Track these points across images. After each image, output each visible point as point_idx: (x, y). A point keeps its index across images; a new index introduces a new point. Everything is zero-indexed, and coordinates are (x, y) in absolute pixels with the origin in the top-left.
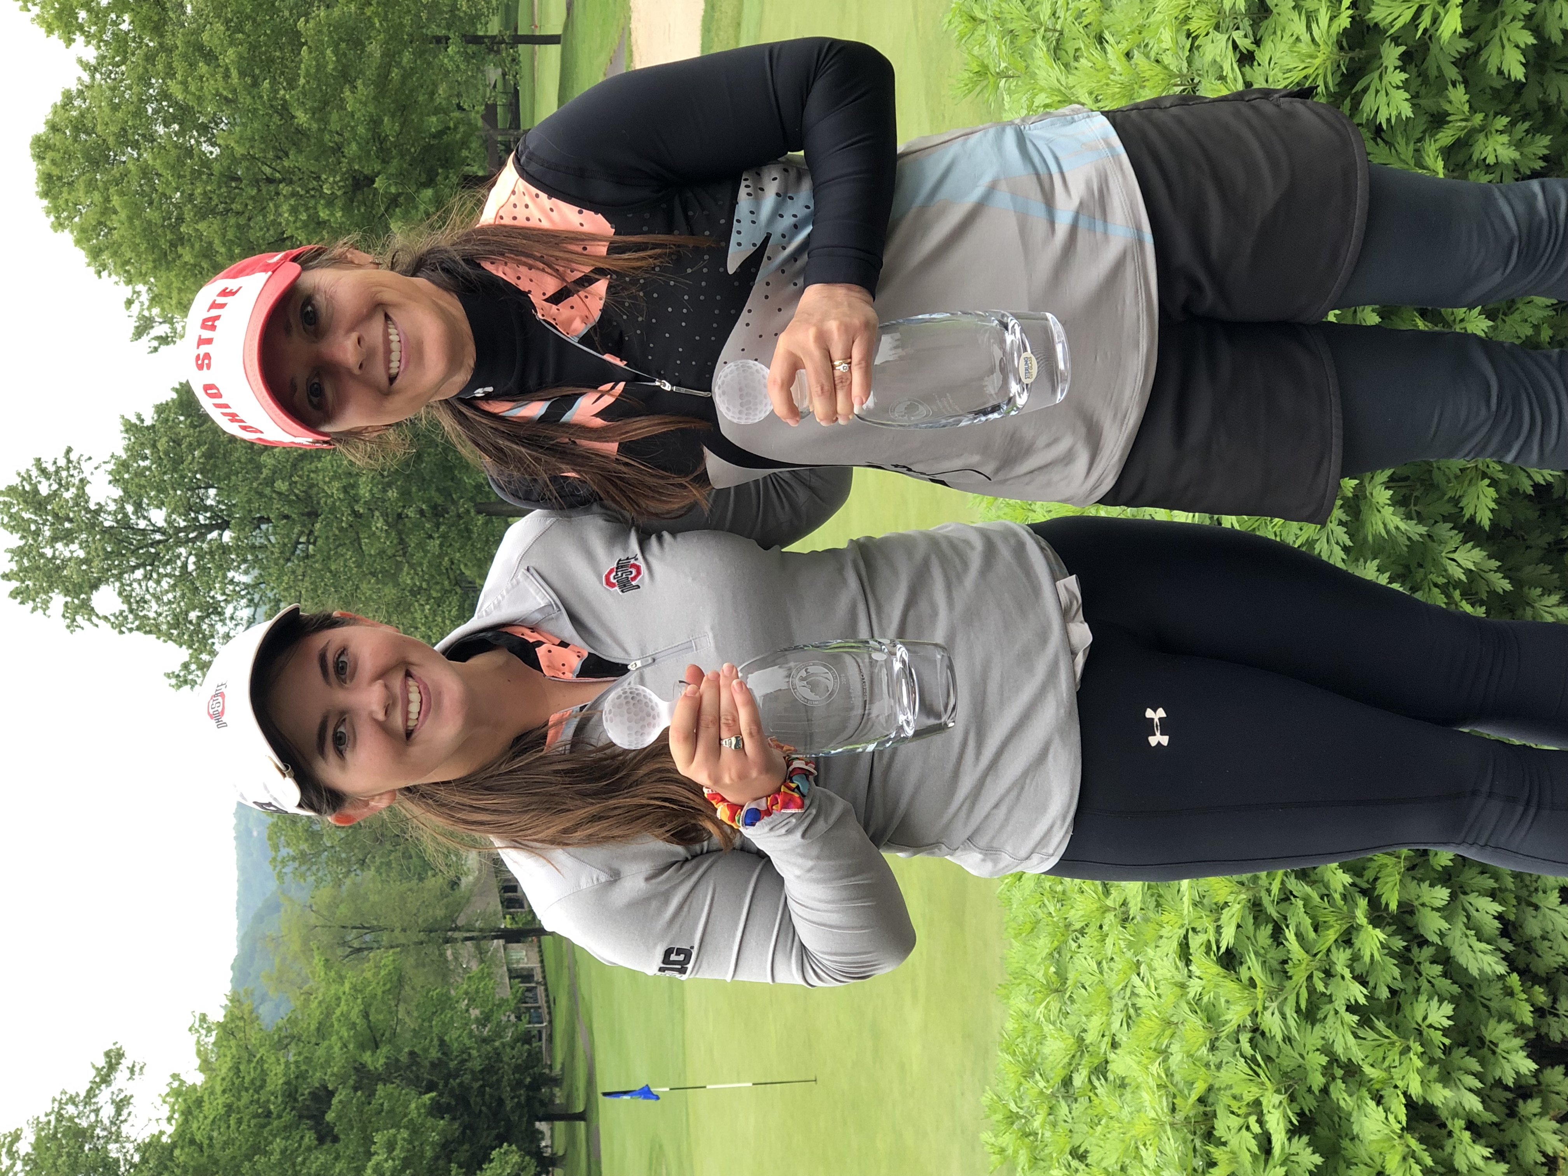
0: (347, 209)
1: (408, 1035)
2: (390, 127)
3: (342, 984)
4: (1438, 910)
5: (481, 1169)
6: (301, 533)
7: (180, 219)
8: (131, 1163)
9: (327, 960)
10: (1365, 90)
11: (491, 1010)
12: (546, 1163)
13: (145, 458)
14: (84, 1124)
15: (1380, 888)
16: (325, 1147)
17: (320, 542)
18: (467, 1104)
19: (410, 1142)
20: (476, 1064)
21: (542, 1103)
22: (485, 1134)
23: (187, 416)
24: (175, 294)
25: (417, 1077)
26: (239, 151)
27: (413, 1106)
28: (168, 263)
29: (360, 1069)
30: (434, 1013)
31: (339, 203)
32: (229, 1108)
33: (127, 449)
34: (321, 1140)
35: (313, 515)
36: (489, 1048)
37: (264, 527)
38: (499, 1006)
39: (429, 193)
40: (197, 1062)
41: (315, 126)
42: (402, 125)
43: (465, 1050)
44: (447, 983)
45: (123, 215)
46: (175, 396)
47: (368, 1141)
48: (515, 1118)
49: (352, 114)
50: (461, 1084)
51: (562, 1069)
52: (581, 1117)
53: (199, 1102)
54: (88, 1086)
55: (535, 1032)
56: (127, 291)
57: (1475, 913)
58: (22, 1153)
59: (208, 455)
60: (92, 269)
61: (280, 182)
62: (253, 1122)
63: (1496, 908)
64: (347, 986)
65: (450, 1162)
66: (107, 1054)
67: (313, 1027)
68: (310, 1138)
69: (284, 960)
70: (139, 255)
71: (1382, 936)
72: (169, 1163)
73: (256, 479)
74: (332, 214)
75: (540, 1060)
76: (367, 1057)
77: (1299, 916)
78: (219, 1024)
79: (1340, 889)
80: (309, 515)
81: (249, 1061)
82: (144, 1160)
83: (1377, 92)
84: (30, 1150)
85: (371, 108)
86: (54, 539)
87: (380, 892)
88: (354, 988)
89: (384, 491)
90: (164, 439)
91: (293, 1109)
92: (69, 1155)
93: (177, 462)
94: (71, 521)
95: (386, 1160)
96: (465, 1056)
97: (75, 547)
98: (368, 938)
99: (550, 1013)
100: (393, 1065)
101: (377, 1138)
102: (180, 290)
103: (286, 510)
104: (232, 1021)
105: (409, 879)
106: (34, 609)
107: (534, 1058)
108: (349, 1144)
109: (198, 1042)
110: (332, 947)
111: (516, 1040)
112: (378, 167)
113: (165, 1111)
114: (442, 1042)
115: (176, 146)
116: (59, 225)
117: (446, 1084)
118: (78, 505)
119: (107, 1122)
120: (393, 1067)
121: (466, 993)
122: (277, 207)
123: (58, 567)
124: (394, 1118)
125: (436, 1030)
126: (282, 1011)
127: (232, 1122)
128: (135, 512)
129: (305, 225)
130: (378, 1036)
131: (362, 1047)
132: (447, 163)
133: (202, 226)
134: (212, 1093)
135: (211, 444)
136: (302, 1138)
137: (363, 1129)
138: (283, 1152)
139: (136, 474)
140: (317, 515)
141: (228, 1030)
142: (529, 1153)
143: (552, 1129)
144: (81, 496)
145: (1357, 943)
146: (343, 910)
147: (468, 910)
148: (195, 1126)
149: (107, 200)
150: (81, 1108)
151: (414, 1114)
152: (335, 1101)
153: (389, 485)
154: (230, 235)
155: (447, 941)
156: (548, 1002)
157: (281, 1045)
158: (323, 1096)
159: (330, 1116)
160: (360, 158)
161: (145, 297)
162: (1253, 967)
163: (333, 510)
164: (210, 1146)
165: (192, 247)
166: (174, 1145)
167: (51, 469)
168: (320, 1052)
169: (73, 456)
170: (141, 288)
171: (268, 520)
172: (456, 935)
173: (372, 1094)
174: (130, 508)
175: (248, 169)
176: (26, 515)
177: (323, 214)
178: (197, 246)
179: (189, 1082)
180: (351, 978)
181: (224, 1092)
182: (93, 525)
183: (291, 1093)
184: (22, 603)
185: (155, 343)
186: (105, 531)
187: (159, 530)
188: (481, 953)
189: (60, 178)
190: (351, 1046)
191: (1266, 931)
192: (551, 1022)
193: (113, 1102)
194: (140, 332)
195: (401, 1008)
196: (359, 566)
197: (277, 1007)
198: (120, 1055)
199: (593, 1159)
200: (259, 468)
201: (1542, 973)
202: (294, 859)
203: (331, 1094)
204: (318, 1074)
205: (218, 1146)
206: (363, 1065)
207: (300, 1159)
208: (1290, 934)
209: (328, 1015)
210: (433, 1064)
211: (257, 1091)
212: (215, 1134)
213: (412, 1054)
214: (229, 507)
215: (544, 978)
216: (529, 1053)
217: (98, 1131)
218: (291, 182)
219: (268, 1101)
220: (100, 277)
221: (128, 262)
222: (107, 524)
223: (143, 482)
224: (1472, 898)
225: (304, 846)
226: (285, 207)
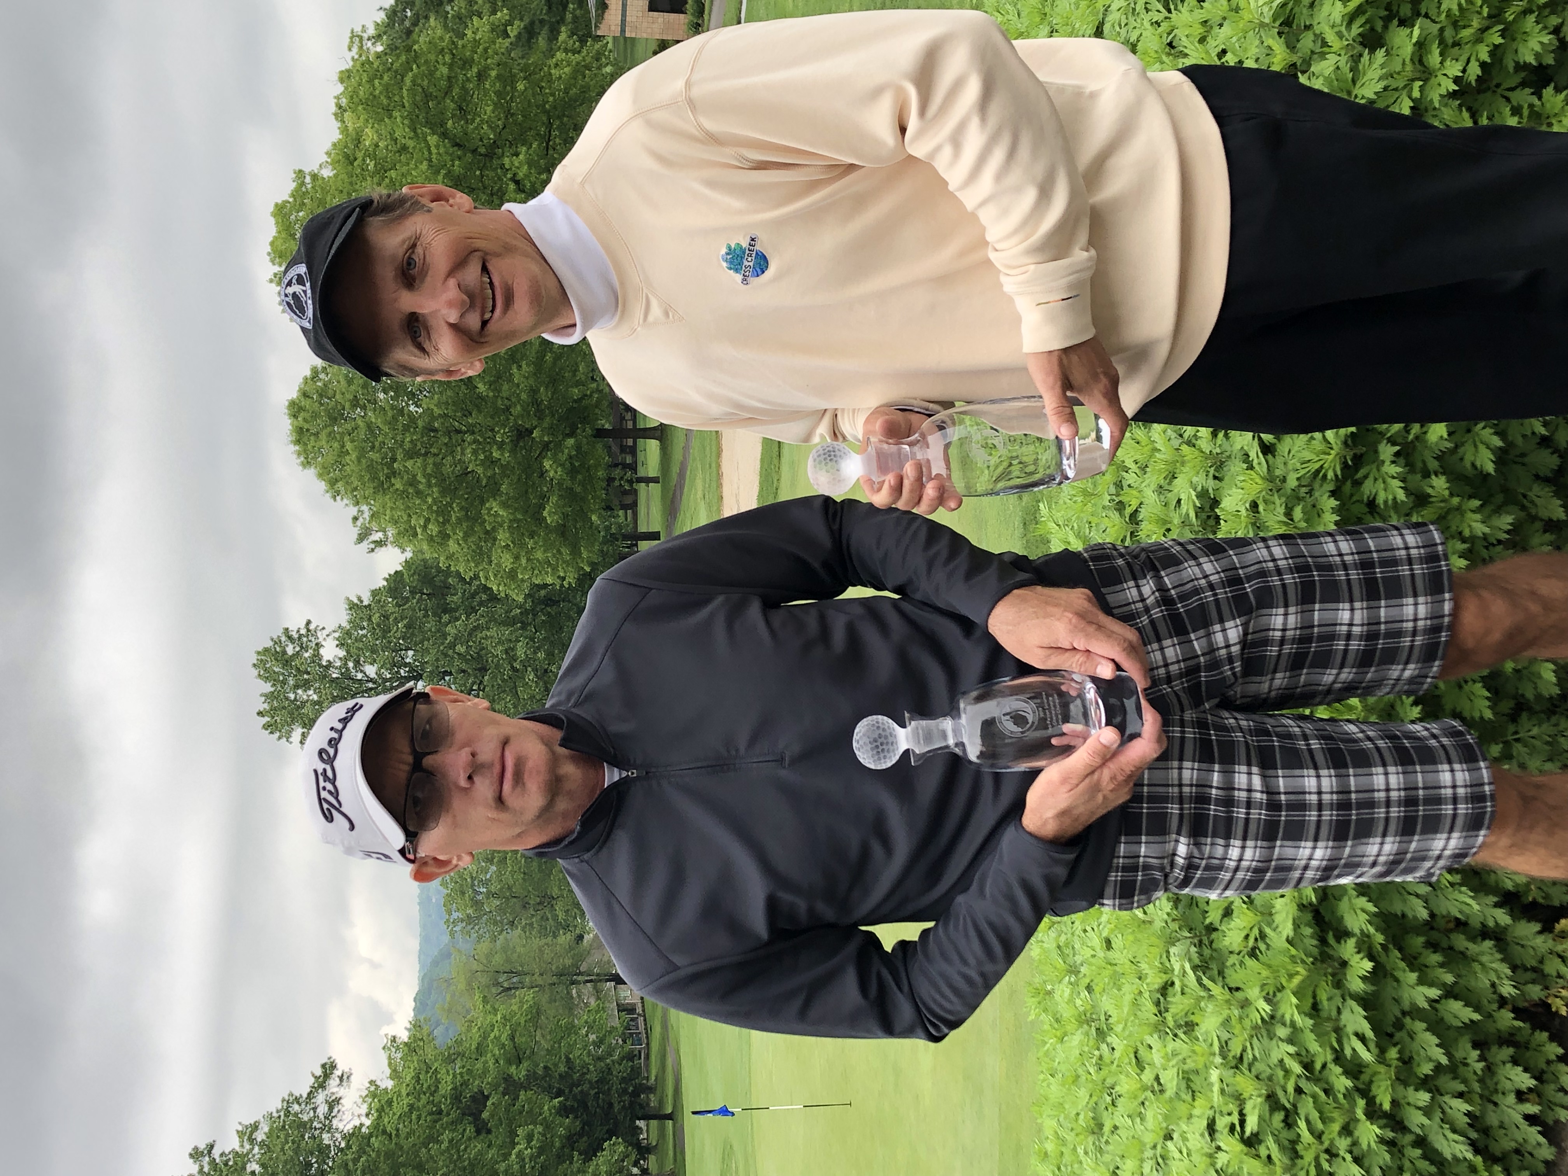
0: (513, 451)
1: (543, 1053)
2: (544, 394)
3: (496, 1015)
4: (1419, 1108)
5: (596, 1156)
6: (473, 683)
7: (394, 460)
8: (338, 1147)
9: (485, 997)
10: (1366, 477)
11: (605, 1035)
12: (644, 1151)
13: (363, 628)
14: (305, 1118)
15: (1375, 1090)
16: (481, 1137)
17: (487, 689)
18: (586, 1107)
19: (544, 1135)
20: (593, 1077)
21: (641, 1106)
22: (599, 1128)
23: (394, 598)
24: (388, 512)
25: (550, 1086)
26: (437, 411)
27: (546, 1108)
28: (384, 490)
29: (508, 1079)
30: (562, 1038)
31: (508, 447)
32: (411, 1107)
33: (350, 622)
34: (478, 1132)
35: (483, 670)
36: (602, 1064)
37: (447, 678)
38: (610, 1032)
39: (571, 442)
40: (388, 1072)
41: (491, 394)
42: (553, 393)
43: (585, 1065)
44: (573, 1014)
45: (354, 456)
46: (385, 583)
47: (513, 1134)
48: (621, 1117)
49: (518, 385)
50: (582, 1092)
51: (656, 1080)
52: (670, 1117)
53: (390, 1103)
54: (309, 1090)
55: (636, 1052)
56: (354, 511)
57: (1449, 1110)
58: (259, 1140)
59: (408, 626)
60: (328, 495)
61: (466, 433)
62: (428, 1119)
63: (1465, 1107)
64: (499, 1016)
65: (573, 1150)
66: (324, 1066)
67: (473, 1047)
68: (470, 1130)
69: (453, 995)
70: (364, 484)
71: (1378, 1131)
72: (368, 1149)
73: (443, 644)
74: (502, 454)
75: (639, 1074)
76: (513, 1069)
77: (1307, 1107)
78: (406, 1044)
79: (1343, 1090)
80: (480, 670)
81: (427, 1072)
82: (349, 1147)
83: (1376, 479)
84: (264, 1137)
85: (531, 381)
86: (297, 687)
87: (524, 946)
88: (504, 1017)
89: (535, 653)
90: (378, 615)
91: (458, 1108)
92: (293, 1142)
93: (386, 631)
94: (308, 673)
95: (526, 1149)
96: (585, 1070)
97: (311, 692)
98: (515, 980)
99: (647, 1038)
100: (532, 1076)
101: (520, 1131)
102: (392, 508)
103: (464, 666)
104: (415, 1041)
105: (546, 936)
106: (280, 738)
107: (636, 1072)
108: (499, 1136)
109: (390, 1057)
110: (488, 987)
111: (622, 1059)
112: (535, 423)
113: (364, 1109)
114: (568, 1060)
115: (393, 407)
116: (307, 464)
117: (571, 1091)
118: (314, 662)
119: (322, 1117)
120: (532, 1077)
121: (586, 1022)
122: (463, 450)
123: (299, 707)
124: (533, 1117)
125: (563, 1050)
126: (451, 1033)
127: (414, 1117)
128: (355, 667)
129: (483, 463)
130: (521, 1053)
131: (509, 1062)
132: (585, 420)
133: (409, 464)
134: (399, 1095)
135: (411, 618)
136: (464, 1130)
137: (510, 1122)
138: (451, 1141)
139: (356, 640)
140: (486, 670)
141: (411, 1048)
142: (631, 1144)
143: (647, 1126)
144: (317, 656)
145: (1356, 1133)
146: (498, 960)
147: (589, 960)
148: (386, 1120)
149: (343, 446)
150: (303, 1106)
151: (547, 1113)
152: (489, 1103)
153: (539, 648)
154: (429, 471)
155: (573, 983)
156: (646, 1029)
157: (450, 1060)
158: (480, 1099)
159: (485, 1115)
160: (522, 416)
161: (367, 515)
162: (1270, 1146)
163: (497, 666)
164: (397, 1135)
165: (402, 478)
166: (371, 1135)
167: (296, 636)
168: (479, 1065)
169: (312, 627)
170: (365, 508)
171: (450, 674)
172: (580, 978)
173: (516, 1098)
174: (351, 665)
175: (443, 424)
176: (276, 670)
177: (496, 454)
178: (406, 477)
179: (383, 1086)
180: (502, 1010)
181: (408, 1095)
182: (325, 677)
183: (456, 1097)
184: (271, 733)
185: (372, 546)
186: (334, 680)
187: (372, 680)
188: (598, 991)
189: (308, 430)
190: (502, 1062)
191: (1279, 1116)
192: (648, 1044)
193: (327, 1101)
194: (361, 538)
195: (538, 1033)
196: (515, 707)
197: (447, 1029)
198: (333, 1066)
199: (678, 1150)
200: (445, 636)
201: (1498, 1154)
202: (462, 921)
203: (487, 1098)
204: (477, 1082)
205: (403, 1136)
206: (510, 1076)
207: (463, 1147)
208: (1302, 1124)
209: (485, 1036)
210: (560, 1075)
211: (432, 1094)
212: (401, 1126)
213: (546, 1068)
214: (423, 664)
215: (644, 1011)
216: (632, 1067)
217: (315, 1124)
218: (473, 433)
219: (440, 1102)
220: (335, 500)
221: (355, 489)
222: (334, 676)
223: (361, 645)
224: (1447, 1098)
225: (470, 911)
226: (468, 451)
